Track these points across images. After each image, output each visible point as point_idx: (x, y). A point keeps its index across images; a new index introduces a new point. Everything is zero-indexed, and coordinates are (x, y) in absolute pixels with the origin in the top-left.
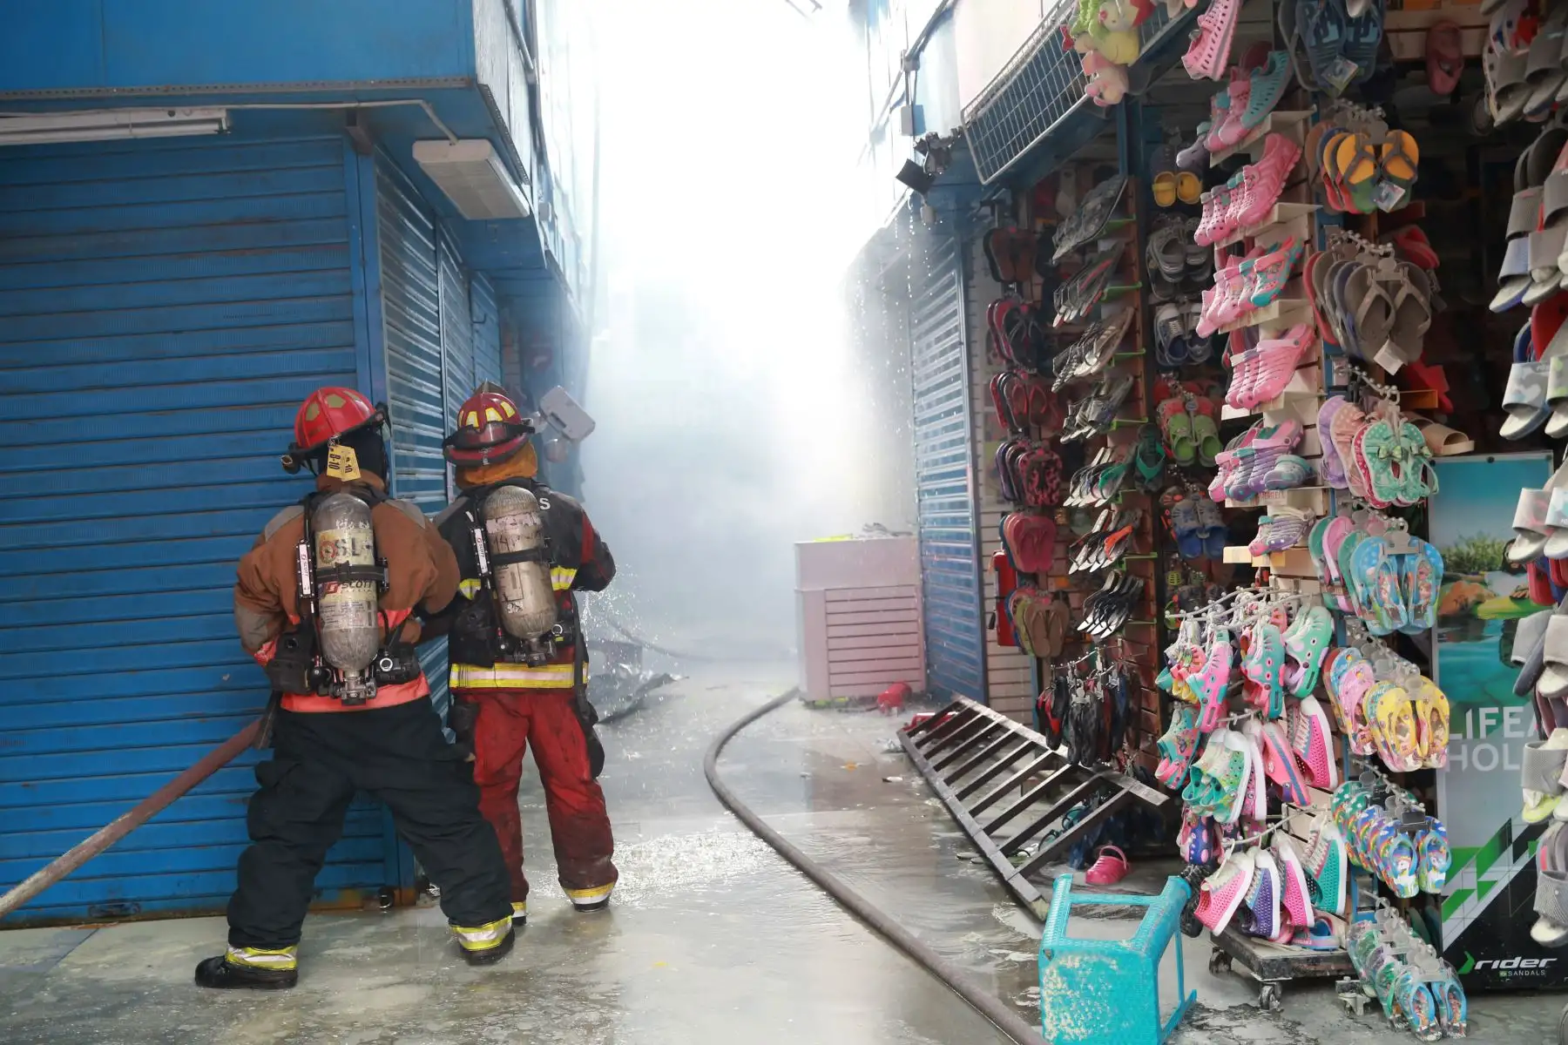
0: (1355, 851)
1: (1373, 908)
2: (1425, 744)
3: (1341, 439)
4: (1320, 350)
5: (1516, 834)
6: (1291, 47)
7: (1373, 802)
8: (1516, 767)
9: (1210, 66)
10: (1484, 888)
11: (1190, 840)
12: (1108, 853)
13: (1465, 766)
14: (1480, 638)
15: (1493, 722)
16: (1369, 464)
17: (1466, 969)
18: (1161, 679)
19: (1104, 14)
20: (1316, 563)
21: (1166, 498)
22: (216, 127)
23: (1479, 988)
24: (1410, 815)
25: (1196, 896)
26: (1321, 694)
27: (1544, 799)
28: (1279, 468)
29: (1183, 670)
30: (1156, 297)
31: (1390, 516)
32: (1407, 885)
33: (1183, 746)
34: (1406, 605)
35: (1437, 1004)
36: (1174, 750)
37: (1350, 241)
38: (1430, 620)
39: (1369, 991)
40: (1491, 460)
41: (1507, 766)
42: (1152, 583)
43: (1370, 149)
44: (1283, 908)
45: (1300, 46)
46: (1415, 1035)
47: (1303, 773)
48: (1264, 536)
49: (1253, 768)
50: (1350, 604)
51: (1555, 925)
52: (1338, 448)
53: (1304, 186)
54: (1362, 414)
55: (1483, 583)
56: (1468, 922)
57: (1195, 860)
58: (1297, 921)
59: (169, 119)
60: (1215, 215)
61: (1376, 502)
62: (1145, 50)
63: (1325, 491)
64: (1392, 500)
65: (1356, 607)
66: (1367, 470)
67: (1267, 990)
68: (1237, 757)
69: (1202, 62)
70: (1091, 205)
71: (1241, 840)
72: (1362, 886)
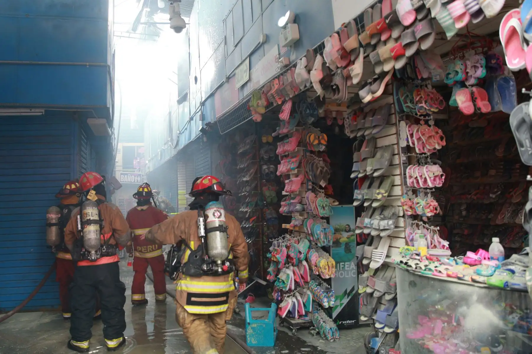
0: (314, 297)
1: (317, 310)
2: (330, 272)
3: (312, 201)
4: (306, 181)
5: (348, 292)
6: (299, 113)
7: (318, 285)
8: (348, 276)
9: (285, 118)
10: (341, 304)
11: (276, 295)
12: (250, 295)
13: (337, 276)
14: (341, 247)
15: (343, 266)
16: (318, 208)
17: (338, 324)
18: (269, 255)
19: (258, 103)
20: (305, 229)
21: (264, 210)
22: (41, 114)
23: (341, 328)
24: (327, 288)
25: (278, 309)
26: (306, 260)
27: (363, 288)
28: (297, 207)
29: (275, 254)
30: (262, 163)
31: (322, 219)
32: (326, 305)
33: (274, 271)
34: (326, 240)
35: (333, 333)
36: (272, 273)
37: (312, 156)
38: (331, 244)
39: (317, 330)
40: (342, 207)
41: (346, 276)
42: (261, 231)
43: (317, 137)
44: (298, 310)
45: (301, 113)
46: (328, 340)
47: (302, 279)
48: (293, 222)
49: (291, 278)
50: (313, 239)
51: (365, 316)
52: (311, 203)
53: (301, 144)
54: (315, 196)
55: (341, 234)
56: (338, 313)
57: (277, 299)
58: (301, 314)
59: (30, 111)
60: (281, 148)
61: (319, 216)
62: (267, 111)
63: (307, 213)
64: (323, 216)
65: (315, 240)
66: (317, 209)
67: (294, 330)
68: (288, 275)
69: (283, 117)
70: (247, 141)
71: (288, 295)
72: (315, 305)
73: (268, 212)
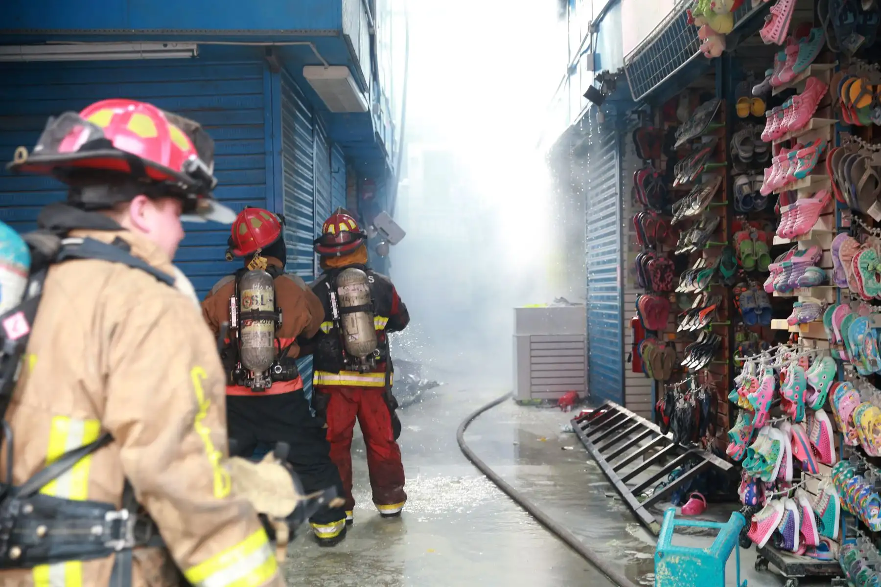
0: (845, 502)
1: (855, 536)
3: (846, 258)
4: (835, 206)
6: (825, 26)
7: (856, 474)
9: (777, 37)
11: (746, 491)
12: (695, 496)
16: (862, 274)
18: (732, 396)
19: (713, 4)
20: (827, 331)
21: (737, 290)
22: (190, 54)
25: (749, 524)
26: (828, 408)
28: (807, 274)
29: (745, 391)
30: (735, 171)
31: (873, 305)
32: (876, 524)
33: (743, 435)
36: (738, 438)
37: (855, 141)
42: (727, 339)
43: (870, 88)
44: (801, 534)
45: (830, 25)
47: (815, 455)
48: (796, 314)
49: (785, 453)
50: (847, 356)
52: (843, 263)
53: (829, 109)
54: (858, 244)
57: (749, 503)
58: (809, 542)
59: (163, 48)
60: (774, 124)
61: (865, 296)
62: (736, 25)
63: (834, 289)
64: (874, 295)
65: (851, 357)
66: (860, 277)
67: (789, 582)
68: (776, 443)
69: (771, 34)
70: (698, 116)
71: (776, 492)
72: (849, 523)
73: (746, 293)
